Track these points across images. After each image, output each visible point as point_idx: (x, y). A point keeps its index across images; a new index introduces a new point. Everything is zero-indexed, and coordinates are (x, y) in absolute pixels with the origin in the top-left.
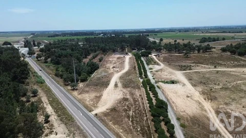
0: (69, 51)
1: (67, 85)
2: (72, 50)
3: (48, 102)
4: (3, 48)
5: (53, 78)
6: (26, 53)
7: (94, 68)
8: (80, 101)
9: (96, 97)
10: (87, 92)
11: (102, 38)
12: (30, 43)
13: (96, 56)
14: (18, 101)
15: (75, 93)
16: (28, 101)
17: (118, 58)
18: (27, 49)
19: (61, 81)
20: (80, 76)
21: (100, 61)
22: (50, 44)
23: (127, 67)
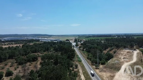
0: (96, 45)
1: (93, 65)
2: (98, 45)
3: (82, 73)
4: (66, 42)
5: (86, 60)
6: (75, 45)
7: (110, 57)
8: (100, 76)
9: (111, 76)
10: (105, 71)
11: (117, 39)
12: (77, 40)
13: (112, 49)
14: (69, 69)
15: (98, 71)
16: (73, 70)
17: (128, 52)
18: (75, 43)
19: (90, 62)
20: (101, 61)
21: (115, 53)
22: (86, 41)
23: (135, 59)
